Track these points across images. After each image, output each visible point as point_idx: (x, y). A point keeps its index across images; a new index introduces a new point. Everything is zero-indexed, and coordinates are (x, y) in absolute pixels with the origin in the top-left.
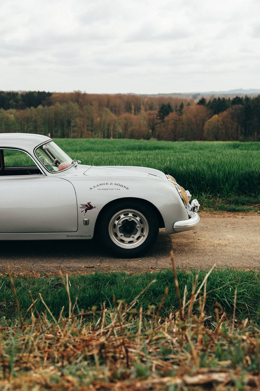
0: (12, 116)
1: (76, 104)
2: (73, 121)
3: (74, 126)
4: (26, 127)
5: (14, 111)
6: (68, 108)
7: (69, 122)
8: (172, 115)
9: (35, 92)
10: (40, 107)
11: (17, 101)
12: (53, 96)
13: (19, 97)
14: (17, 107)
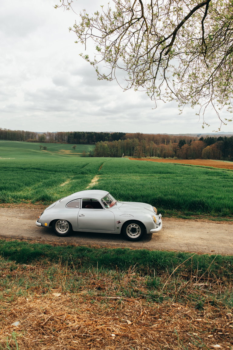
0: (106, 144)
1: (137, 139)
2: (135, 148)
3: (136, 150)
4: (112, 150)
5: (107, 142)
6: (133, 141)
7: (133, 148)
8: (186, 146)
9: (117, 133)
10: (120, 140)
11: (108, 137)
12: (127, 135)
13: (110, 135)
14: (109, 140)
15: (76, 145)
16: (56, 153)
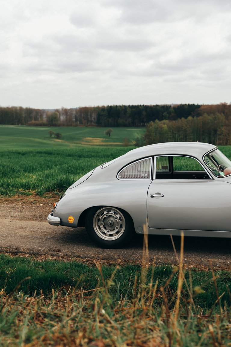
0: (166, 126)
1: (223, 114)
2: (219, 130)
3: (220, 135)
4: (177, 135)
5: (167, 121)
6: (215, 119)
7: (215, 131)
9: (186, 105)
10: (190, 118)
11: (169, 113)
12: (202, 108)
13: (172, 110)
14: (169, 118)
15: (111, 129)
16: (77, 143)
